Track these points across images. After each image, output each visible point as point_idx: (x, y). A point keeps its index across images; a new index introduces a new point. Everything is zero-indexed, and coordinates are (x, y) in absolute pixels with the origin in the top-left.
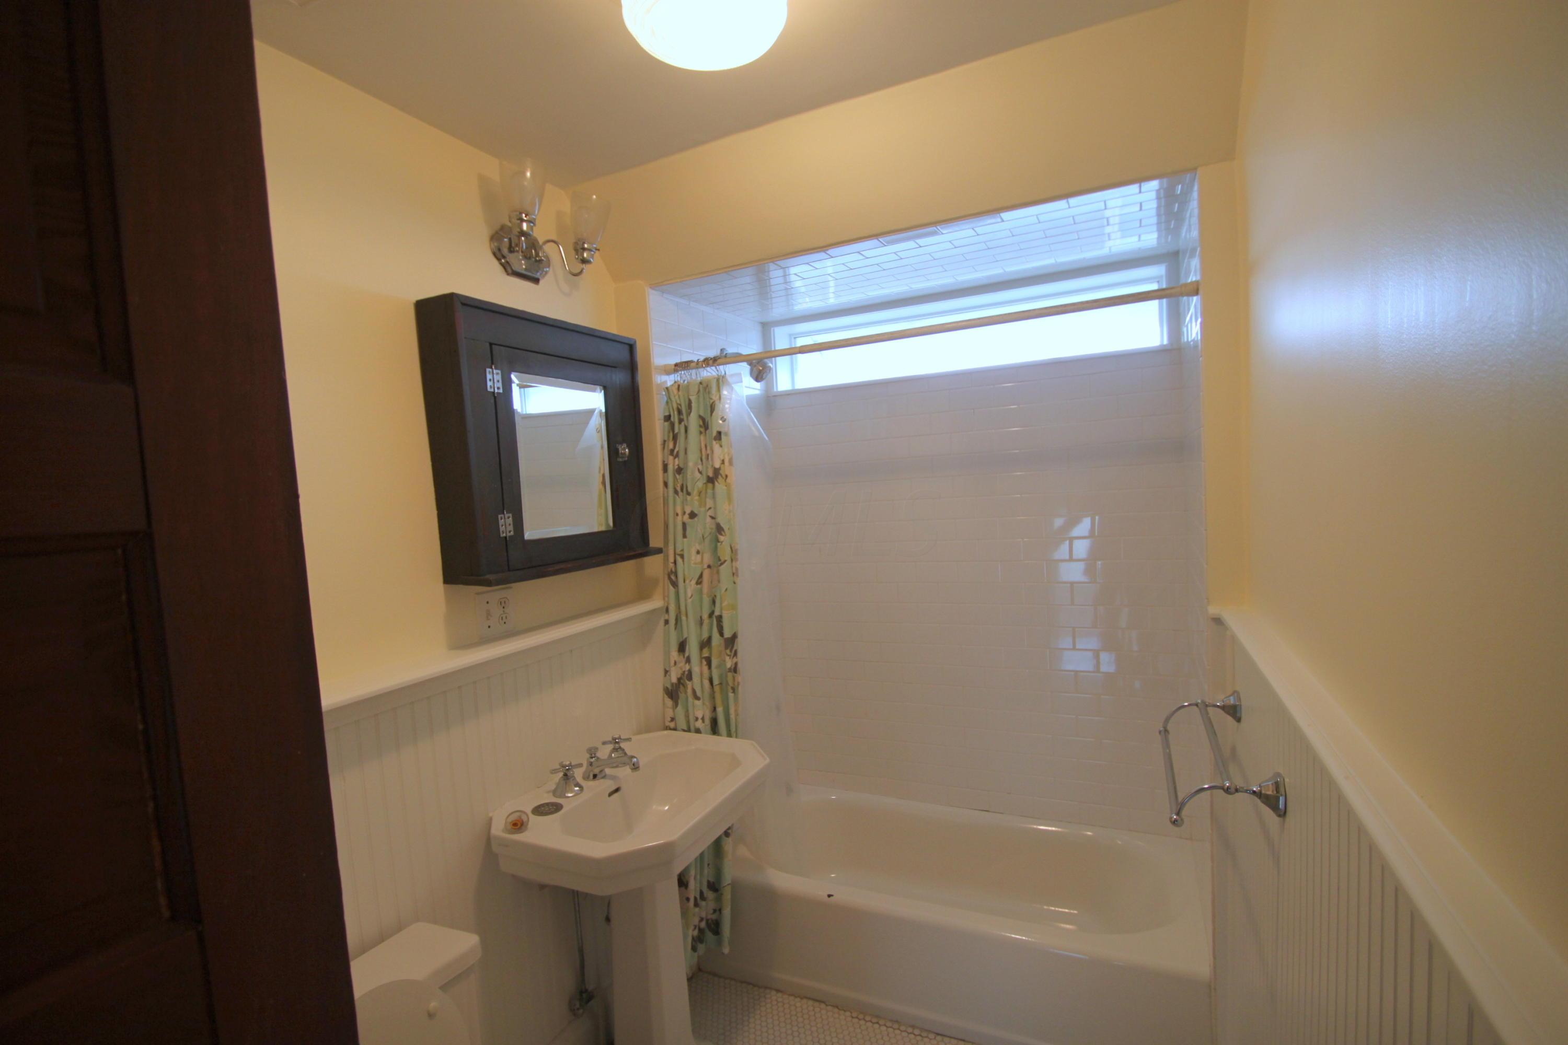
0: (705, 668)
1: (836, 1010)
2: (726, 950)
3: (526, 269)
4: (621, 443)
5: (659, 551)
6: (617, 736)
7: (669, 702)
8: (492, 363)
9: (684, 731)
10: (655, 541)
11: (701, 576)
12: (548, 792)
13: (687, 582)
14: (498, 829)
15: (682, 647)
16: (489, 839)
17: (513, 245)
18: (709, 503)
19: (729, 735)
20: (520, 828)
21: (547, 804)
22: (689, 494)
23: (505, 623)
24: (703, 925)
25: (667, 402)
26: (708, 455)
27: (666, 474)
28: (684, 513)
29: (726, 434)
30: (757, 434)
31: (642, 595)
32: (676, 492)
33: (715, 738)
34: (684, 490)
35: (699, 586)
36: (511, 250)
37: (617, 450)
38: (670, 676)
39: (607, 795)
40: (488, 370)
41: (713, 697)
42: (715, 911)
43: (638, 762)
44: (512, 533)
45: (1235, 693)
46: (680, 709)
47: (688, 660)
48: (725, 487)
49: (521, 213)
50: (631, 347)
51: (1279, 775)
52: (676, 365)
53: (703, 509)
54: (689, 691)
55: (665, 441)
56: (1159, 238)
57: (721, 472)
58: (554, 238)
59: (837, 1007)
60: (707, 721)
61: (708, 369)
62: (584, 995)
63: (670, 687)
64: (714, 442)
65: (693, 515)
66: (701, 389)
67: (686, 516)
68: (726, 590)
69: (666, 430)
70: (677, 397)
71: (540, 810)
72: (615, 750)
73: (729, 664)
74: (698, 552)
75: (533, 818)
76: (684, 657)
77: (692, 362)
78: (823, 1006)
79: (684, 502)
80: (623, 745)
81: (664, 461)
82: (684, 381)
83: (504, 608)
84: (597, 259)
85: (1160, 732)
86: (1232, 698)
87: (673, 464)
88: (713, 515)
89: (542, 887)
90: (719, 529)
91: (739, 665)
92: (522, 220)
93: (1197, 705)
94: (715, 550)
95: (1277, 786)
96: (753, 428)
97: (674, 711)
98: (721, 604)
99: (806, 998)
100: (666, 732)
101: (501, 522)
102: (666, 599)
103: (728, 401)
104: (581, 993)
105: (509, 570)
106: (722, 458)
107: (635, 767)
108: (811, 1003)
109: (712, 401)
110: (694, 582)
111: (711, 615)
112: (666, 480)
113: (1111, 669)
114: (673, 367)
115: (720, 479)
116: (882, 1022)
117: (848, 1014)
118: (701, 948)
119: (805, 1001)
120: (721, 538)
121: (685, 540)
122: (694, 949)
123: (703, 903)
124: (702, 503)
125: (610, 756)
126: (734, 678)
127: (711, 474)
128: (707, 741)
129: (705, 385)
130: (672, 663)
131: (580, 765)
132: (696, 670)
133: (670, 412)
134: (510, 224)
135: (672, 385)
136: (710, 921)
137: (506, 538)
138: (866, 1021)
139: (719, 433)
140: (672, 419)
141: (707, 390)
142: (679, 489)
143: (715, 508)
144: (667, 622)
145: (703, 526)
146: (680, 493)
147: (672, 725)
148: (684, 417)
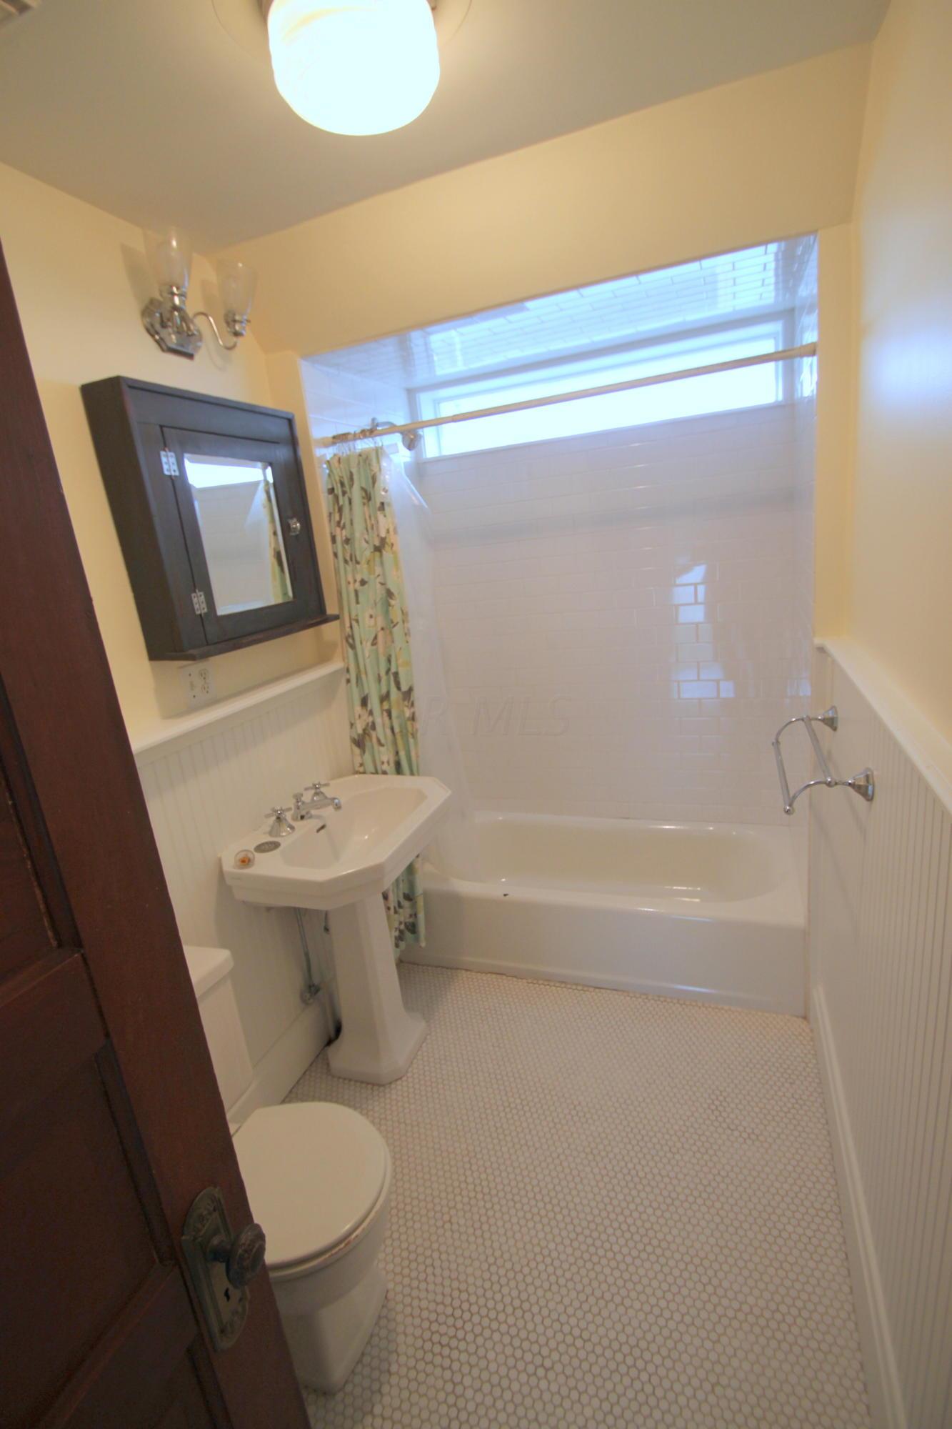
0: (386, 719)
1: (515, 979)
2: (423, 944)
3: (177, 344)
4: (292, 518)
5: (336, 617)
6: (316, 782)
7: (357, 751)
8: (165, 446)
9: (372, 773)
10: (331, 609)
11: (376, 638)
12: (264, 833)
13: (364, 643)
14: (229, 865)
15: (364, 702)
16: (221, 875)
17: (165, 320)
18: (378, 570)
19: (412, 774)
20: (248, 864)
21: (267, 843)
22: (358, 563)
23: (207, 692)
24: (402, 927)
25: (329, 475)
26: (372, 526)
27: (334, 545)
28: (355, 581)
29: (389, 505)
30: (416, 502)
31: (323, 659)
32: (346, 562)
33: (400, 777)
34: (353, 560)
35: (374, 647)
36: (164, 325)
37: (289, 526)
38: (356, 728)
39: (315, 831)
40: (163, 453)
41: (395, 743)
42: (411, 916)
43: (339, 802)
44: (206, 610)
45: (833, 708)
46: (367, 756)
47: (371, 713)
48: (392, 556)
49: (171, 287)
50: (290, 422)
51: (868, 769)
52: (334, 437)
53: (372, 577)
54: (374, 740)
55: (330, 514)
56: (777, 296)
57: (387, 540)
58: (202, 310)
59: (515, 977)
60: (392, 764)
61: (366, 440)
62: (313, 989)
63: (356, 737)
64: (379, 513)
65: (363, 583)
66: (361, 461)
67: (358, 584)
68: (400, 649)
69: (331, 502)
70: (338, 470)
71: (261, 848)
72: (317, 794)
73: (408, 713)
74: (371, 616)
75: (257, 855)
76: (367, 710)
77: (348, 434)
78: (504, 977)
79: (354, 571)
80: (323, 789)
81: (331, 533)
82: (343, 453)
83: (204, 678)
84: (247, 333)
85: (773, 744)
86: (830, 712)
87: (341, 535)
88: (382, 581)
89: (269, 909)
90: (389, 594)
91: (417, 714)
92: (173, 294)
93: (803, 720)
94: (387, 613)
95: (867, 777)
96: (414, 498)
97: (362, 758)
98: (397, 660)
99: (490, 973)
100: (356, 776)
101: (195, 600)
102: (346, 660)
103: (388, 473)
104: (310, 987)
105: (208, 644)
106: (387, 527)
107: (338, 807)
108: (494, 976)
109: (373, 473)
110: (369, 644)
111: (388, 672)
112: (335, 551)
113: (731, 695)
114: (331, 440)
115: (387, 548)
116: (552, 984)
117: (524, 981)
118: (403, 944)
119: (489, 975)
120: (393, 602)
121: (358, 606)
122: (397, 946)
123: (401, 911)
124: (371, 571)
125: (313, 799)
126: (412, 725)
127: (377, 543)
128: (394, 780)
129: (364, 457)
130: (357, 717)
131: (289, 809)
132: (378, 721)
133: (333, 485)
134: (161, 299)
135: (332, 458)
136: (408, 924)
137: (201, 615)
138: (539, 985)
139: (382, 504)
140: (336, 491)
141: (367, 462)
142: (348, 558)
143: (384, 574)
144: (348, 681)
145: (374, 592)
146: (350, 563)
147: (361, 769)
148: (347, 488)
